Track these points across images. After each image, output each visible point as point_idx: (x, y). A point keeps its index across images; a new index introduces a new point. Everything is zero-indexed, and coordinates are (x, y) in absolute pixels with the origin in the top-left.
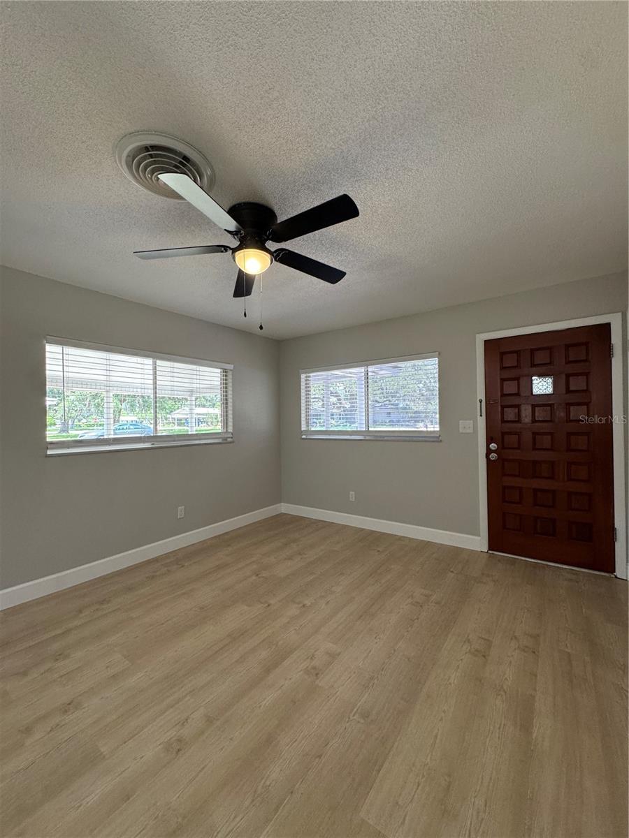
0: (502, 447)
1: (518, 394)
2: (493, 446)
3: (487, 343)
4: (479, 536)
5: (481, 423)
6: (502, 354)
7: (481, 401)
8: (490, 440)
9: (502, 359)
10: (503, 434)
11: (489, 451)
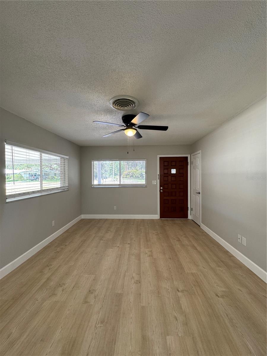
0: (164, 188)
1: (168, 173)
2: (162, 188)
3: (160, 158)
4: (157, 214)
5: (158, 181)
6: (164, 161)
7: (158, 175)
8: (160, 186)
9: (164, 163)
10: (164, 184)
11: (160, 190)
